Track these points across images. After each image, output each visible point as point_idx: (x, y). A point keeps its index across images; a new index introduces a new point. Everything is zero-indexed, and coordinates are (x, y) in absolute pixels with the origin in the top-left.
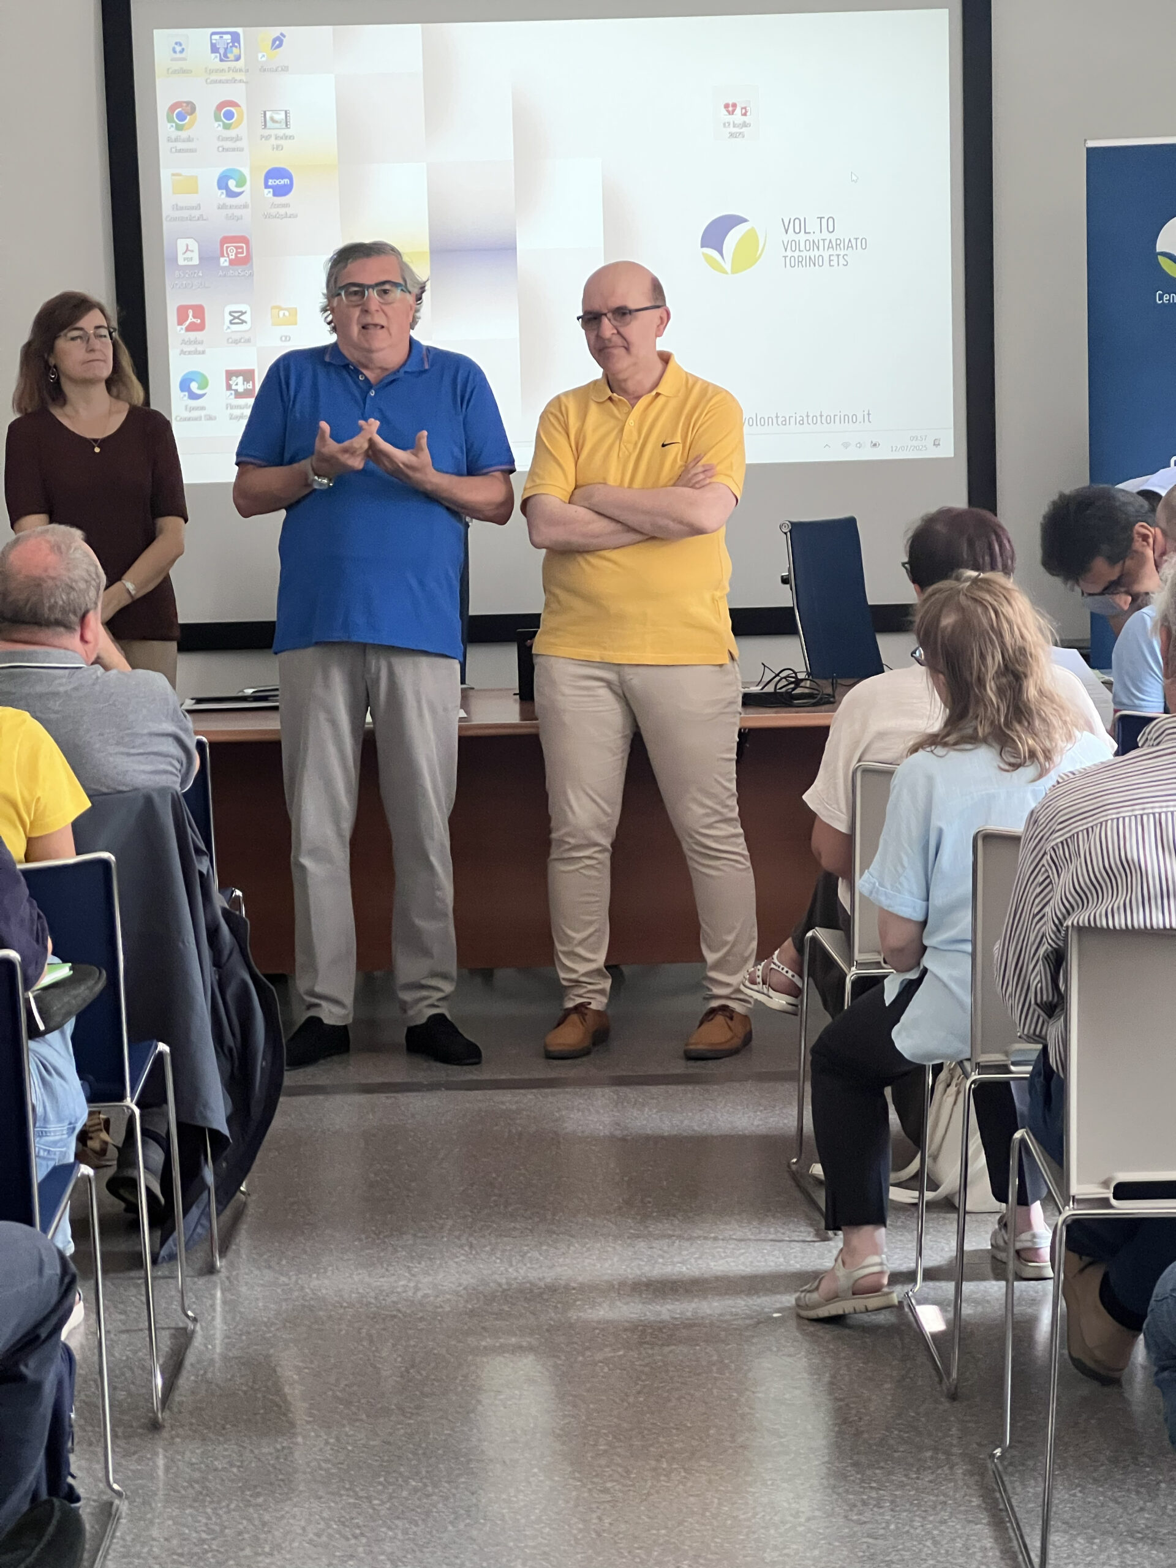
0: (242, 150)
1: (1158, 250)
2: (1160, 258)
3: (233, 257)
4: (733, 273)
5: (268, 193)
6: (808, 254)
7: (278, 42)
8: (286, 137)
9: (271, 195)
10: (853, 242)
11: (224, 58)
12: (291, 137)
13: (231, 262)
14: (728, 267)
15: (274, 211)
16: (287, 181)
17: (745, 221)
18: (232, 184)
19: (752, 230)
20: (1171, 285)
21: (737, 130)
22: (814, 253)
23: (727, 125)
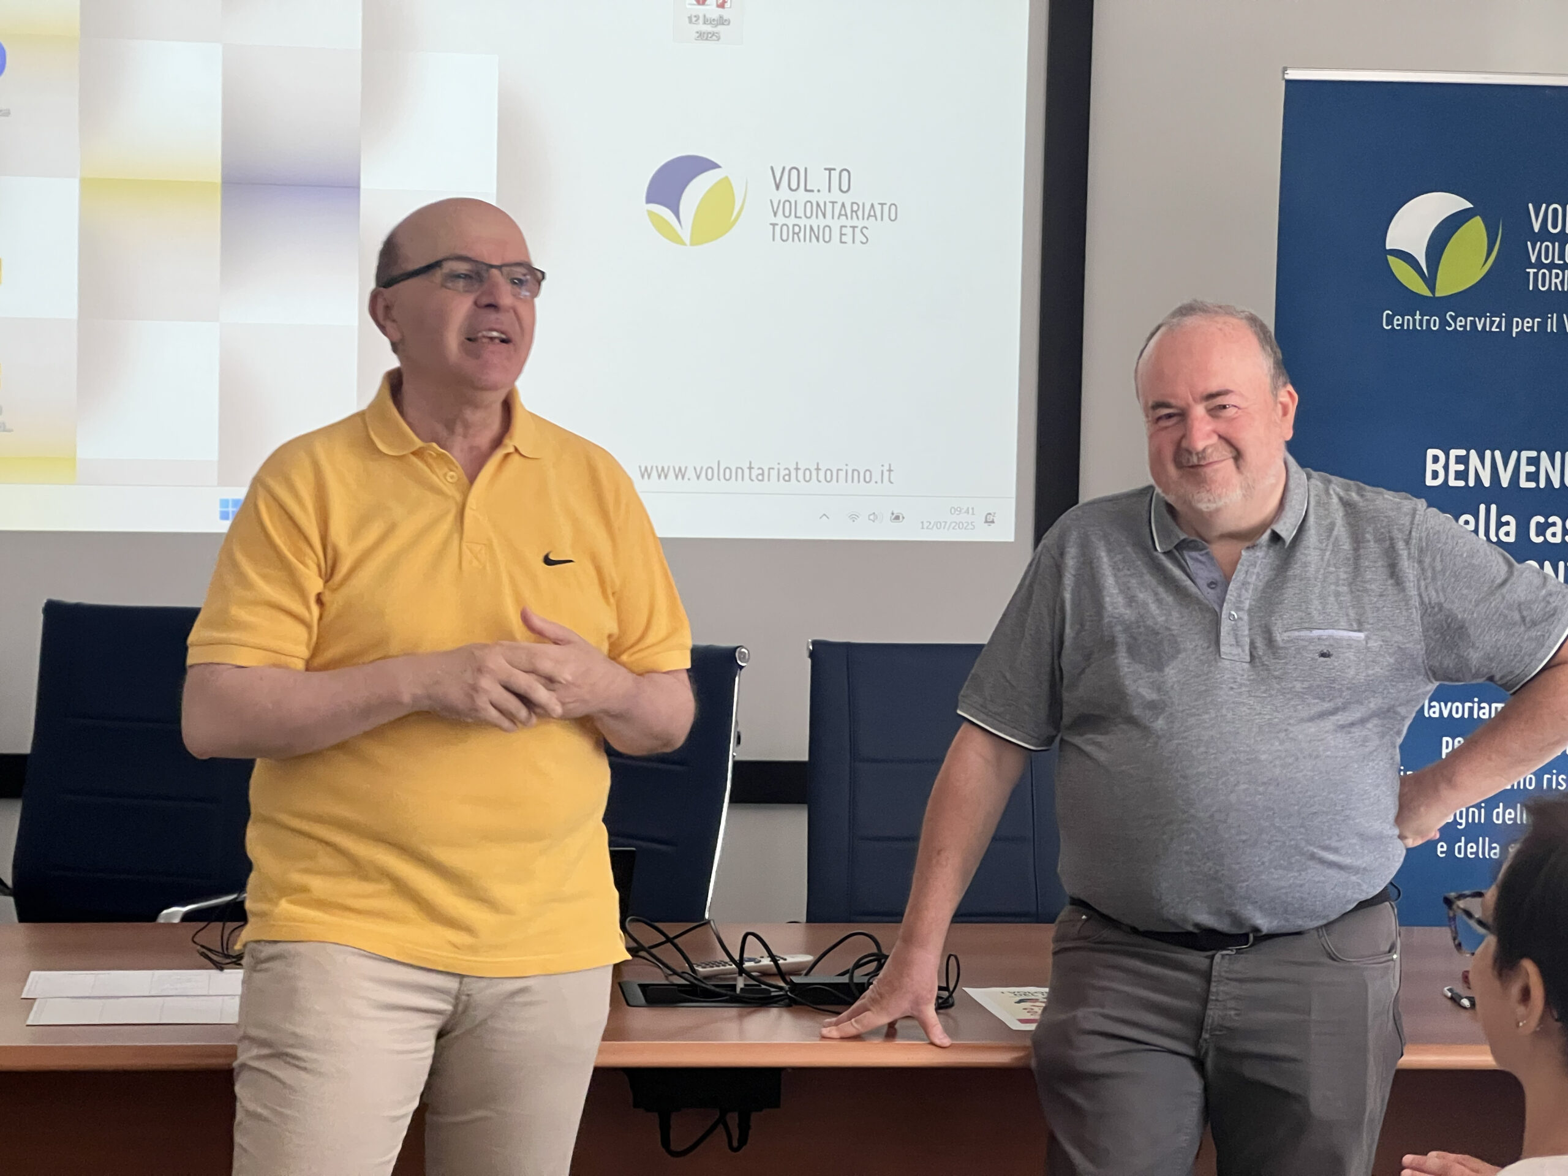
1: (1389, 245)
2: (1391, 259)
4: (692, 244)
6: (808, 222)
10: (878, 208)
14: (685, 233)
17: (715, 166)
19: (726, 181)
20: (1409, 302)
21: (708, 28)
22: (817, 222)
23: (694, 19)
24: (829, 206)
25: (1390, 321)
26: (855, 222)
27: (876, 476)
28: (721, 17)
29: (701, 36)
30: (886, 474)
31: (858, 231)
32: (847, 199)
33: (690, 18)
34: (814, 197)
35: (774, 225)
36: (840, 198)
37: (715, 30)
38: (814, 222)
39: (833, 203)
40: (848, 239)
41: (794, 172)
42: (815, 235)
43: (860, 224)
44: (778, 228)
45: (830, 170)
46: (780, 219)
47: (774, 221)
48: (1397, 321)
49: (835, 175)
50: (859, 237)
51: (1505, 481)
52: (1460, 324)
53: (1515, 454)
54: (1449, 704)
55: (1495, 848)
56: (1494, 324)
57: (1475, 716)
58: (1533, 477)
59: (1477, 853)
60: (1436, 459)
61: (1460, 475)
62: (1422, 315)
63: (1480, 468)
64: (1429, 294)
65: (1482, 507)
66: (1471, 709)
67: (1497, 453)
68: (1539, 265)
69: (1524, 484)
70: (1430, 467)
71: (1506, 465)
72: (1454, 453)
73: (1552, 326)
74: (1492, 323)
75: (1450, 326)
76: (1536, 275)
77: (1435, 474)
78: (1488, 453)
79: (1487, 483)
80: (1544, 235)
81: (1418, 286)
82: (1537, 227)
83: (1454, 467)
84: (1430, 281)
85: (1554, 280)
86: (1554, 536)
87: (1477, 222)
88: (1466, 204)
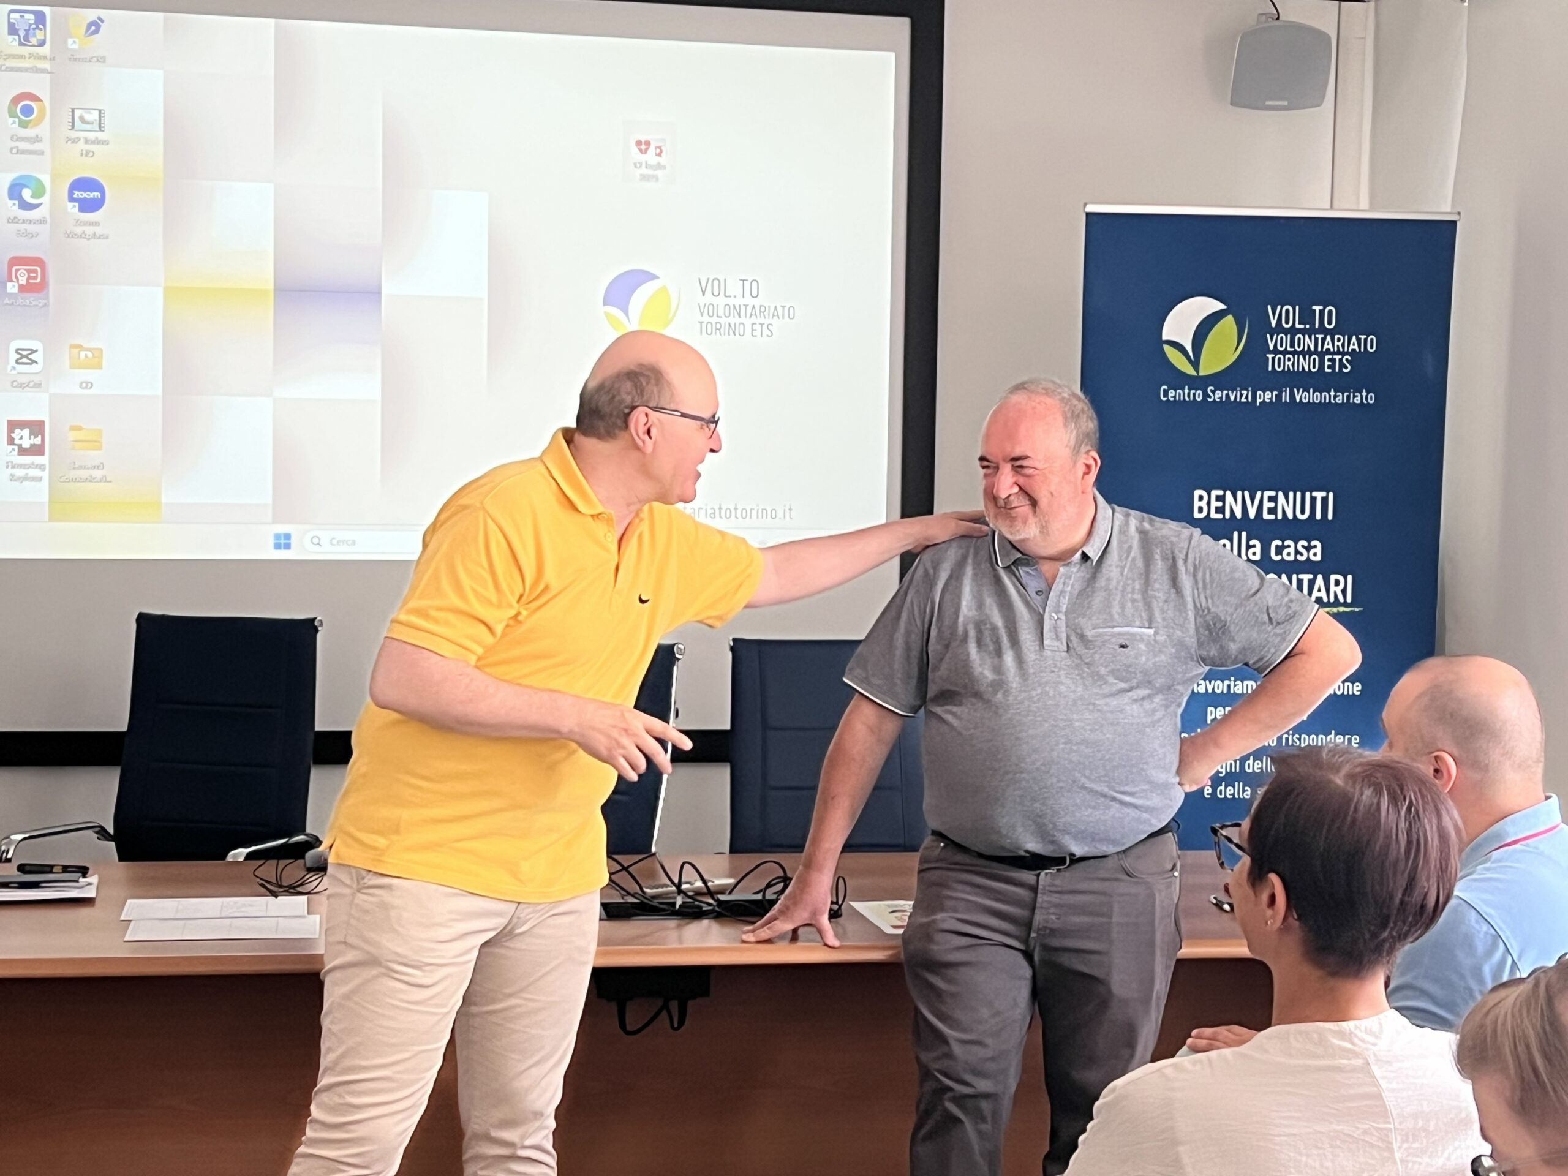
0: (42, 153)
1: (1164, 338)
2: (1166, 347)
3: (24, 282)
5: (73, 208)
6: (727, 320)
7: (95, 27)
8: (97, 142)
9: (76, 209)
10: (780, 310)
11: (25, 41)
12: (106, 142)
13: (22, 288)
15: (79, 230)
16: (97, 194)
17: (655, 277)
18: (27, 194)
19: (664, 288)
20: (1179, 380)
21: (650, 172)
22: (734, 320)
23: (638, 165)
24: (743, 308)
25: (1166, 393)
26: (762, 320)
27: (780, 514)
28: (659, 164)
29: (644, 177)
30: (787, 512)
31: (765, 327)
32: (757, 302)
33: (635, 164)
34: (731, 301)
35: (701, 323)
36: (751, 302)
37: (655, 173)
38: (732, 320)
39: (746, 306)
40: (757, 333)
41: (716, 282)
42: (732, 330)
43: (767, 322)
44: (704, 325)
45: (743, 280)
46: (706, 319)
47: (701, 319)
48: (1171, 393)
49: (747, 284)
50: (766, 332)
51: (1252, 513)
52: (1218, 396)
53: (1259, 494)
54: (1213, 682)
55: (1247, 790)
56: (1245, 396)
57: (1232, 692)
58: (1272, 511)
59: (1233, 795)
60: (1201, 498)
61: (1219, 510)
62: (1190, 389)
63: (1233, 504)
64: (1194, 373)
65: (1236, 534)
66: (1229, 686)
67: (1247, 494)
68: (1276, 351)
69: (1266, 516)
70: (1197, 504)
71: (1252, 501)
72: (1214, 493)
73: (1286, 397)
74: (1241, 395)
75: (1210, 397)
76: (1273, 359)
77: (1201, 510)
78: (1239, 493)
79: (1239, 515)
80: (1279, 329)
81: (1186, 368)
82: (1274, 323)
83: (1215, 504)
84: (1195, 364)
85: (1288, 363)
86: (1289, 555)
87: (1229, 319)
88: (1222, 306)
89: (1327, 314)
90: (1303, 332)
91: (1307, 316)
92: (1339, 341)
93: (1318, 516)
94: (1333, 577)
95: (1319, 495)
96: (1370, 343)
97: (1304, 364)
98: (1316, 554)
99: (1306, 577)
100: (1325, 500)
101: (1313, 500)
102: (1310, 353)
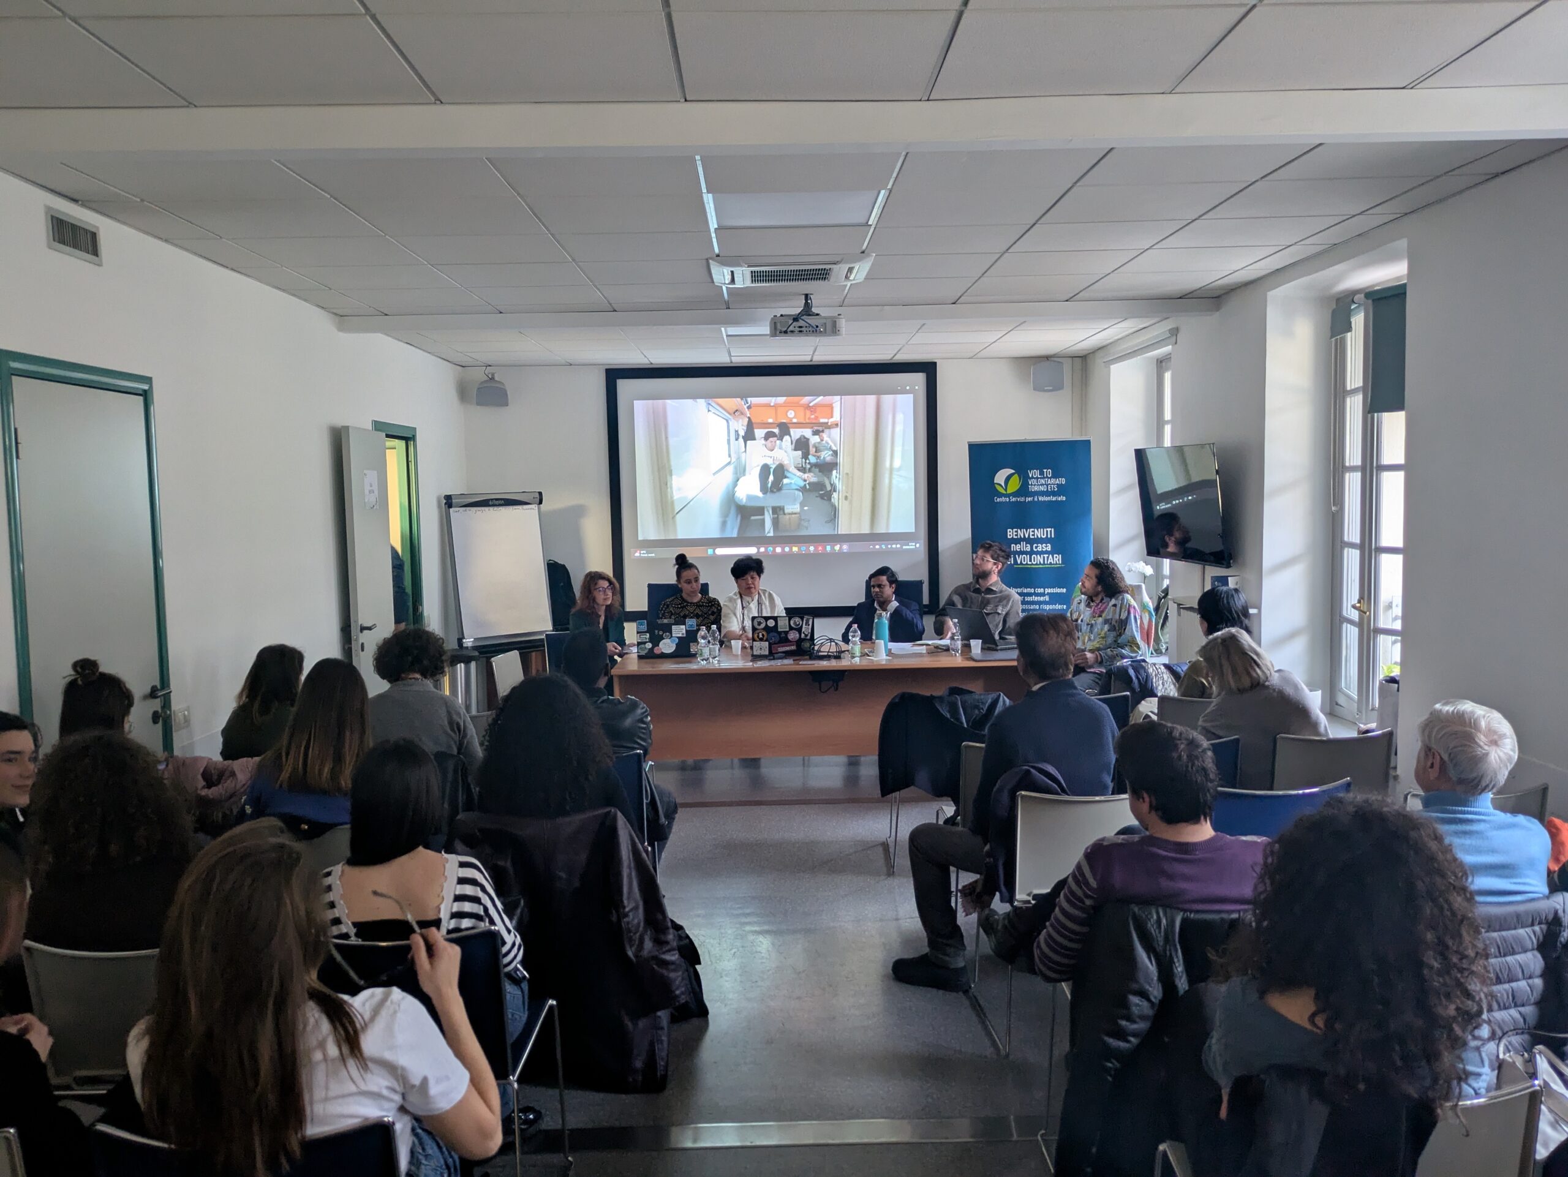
1: (995, 482)
20: (1000, 495)
25: (997, 500)
48: (999, 500)
51: (1027, 536)
52: (1014, 499)
53: (1029, 530)
56: (1022, 499)
58: (1033, 535)
61: (1017, 535)
62: (1005, 498)
63: (1021, 533)
64: (1006, 493)
65: (1022, 543)
67: (1025, 530)
68: (1032, 485)
69: (1031, 537)
70: (1009, 533)
71: (1027, 532)
72: (1014, 530)
73: (1036, 499)
75: (1011, 500)
76: (1031, 487)
78: (1023, 530)
79: (1022, 537)
80: (1033, 478)
81: (1004, 492)
82: (1030, 476)
83: (1015, 533)
84: (1006, 490)
85: (1036, 488)
86: (1039, 549)
87: (1016, 475)
88: (1013, 471)
89: (1048, 472)
90: (1041, 478)
91: (1042, 473)
92: (1053, 481)
93: (1049, 536)
94: (1055, 556)
95: (1049, 530)
96: (1063, 481)
97: (1042, 488)
98: (1049, 548)
99: (1046, 556)
100: (1051, 531)
101: (1047, 531)
102: (1043, 485)
